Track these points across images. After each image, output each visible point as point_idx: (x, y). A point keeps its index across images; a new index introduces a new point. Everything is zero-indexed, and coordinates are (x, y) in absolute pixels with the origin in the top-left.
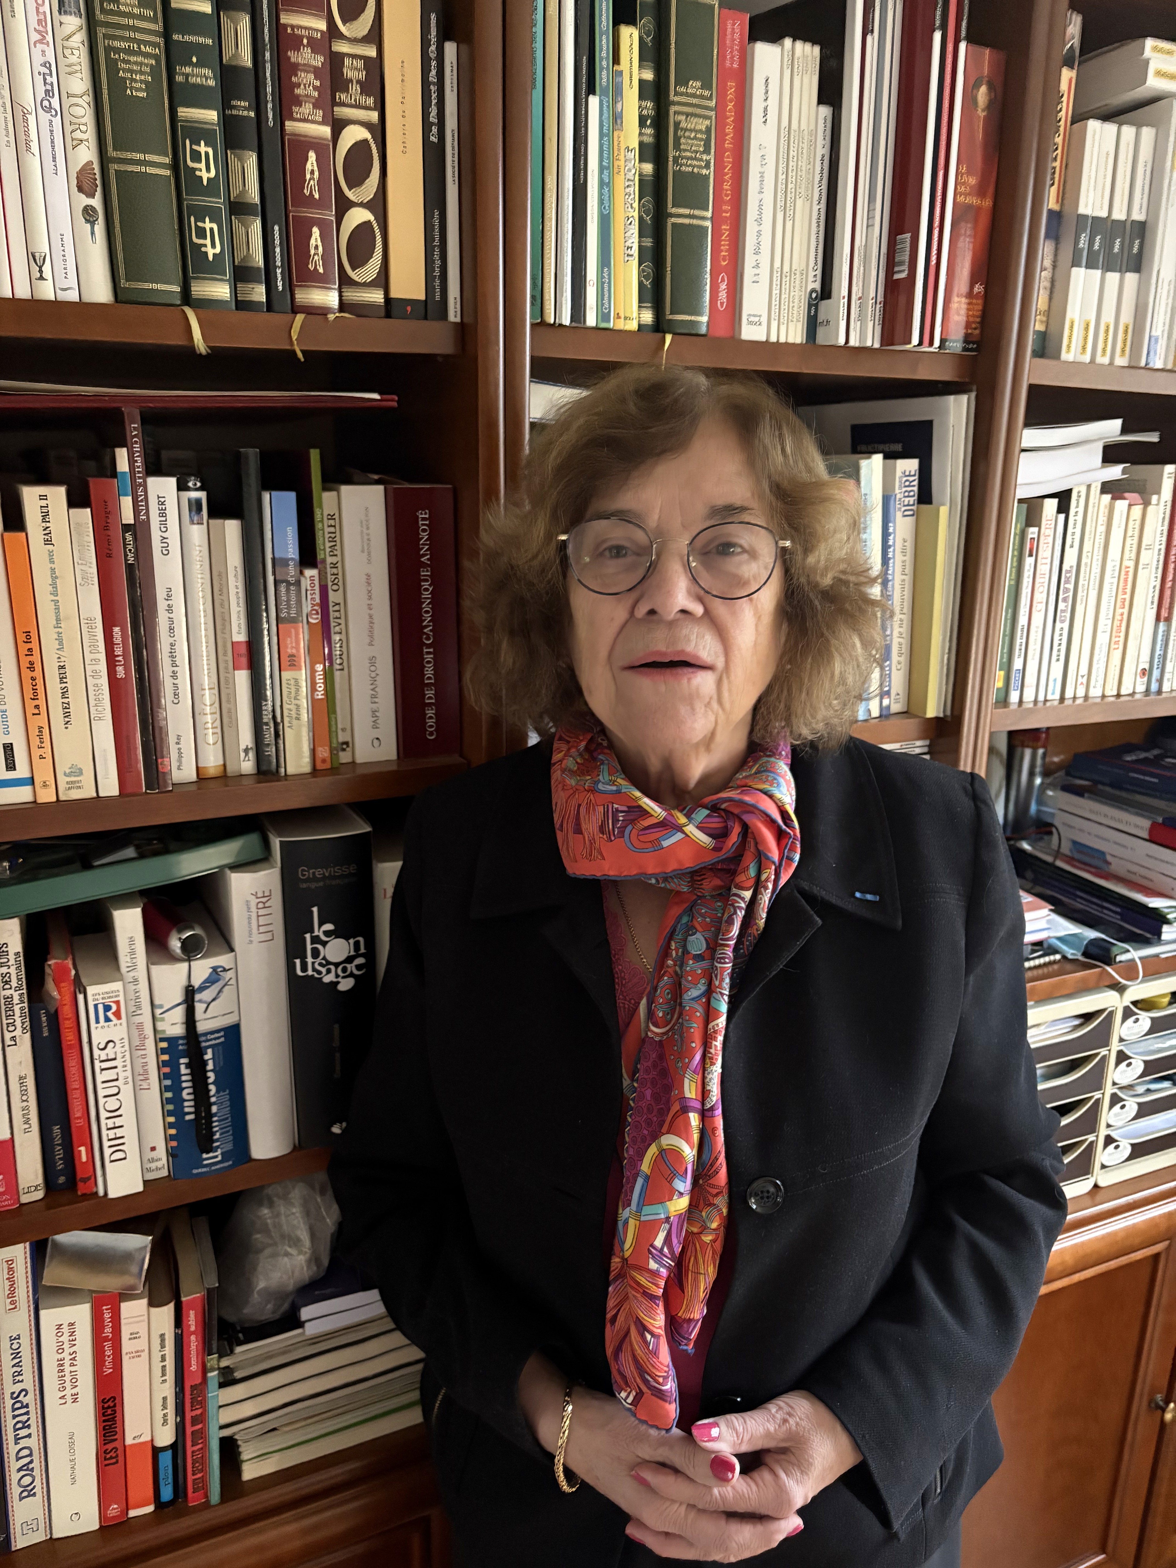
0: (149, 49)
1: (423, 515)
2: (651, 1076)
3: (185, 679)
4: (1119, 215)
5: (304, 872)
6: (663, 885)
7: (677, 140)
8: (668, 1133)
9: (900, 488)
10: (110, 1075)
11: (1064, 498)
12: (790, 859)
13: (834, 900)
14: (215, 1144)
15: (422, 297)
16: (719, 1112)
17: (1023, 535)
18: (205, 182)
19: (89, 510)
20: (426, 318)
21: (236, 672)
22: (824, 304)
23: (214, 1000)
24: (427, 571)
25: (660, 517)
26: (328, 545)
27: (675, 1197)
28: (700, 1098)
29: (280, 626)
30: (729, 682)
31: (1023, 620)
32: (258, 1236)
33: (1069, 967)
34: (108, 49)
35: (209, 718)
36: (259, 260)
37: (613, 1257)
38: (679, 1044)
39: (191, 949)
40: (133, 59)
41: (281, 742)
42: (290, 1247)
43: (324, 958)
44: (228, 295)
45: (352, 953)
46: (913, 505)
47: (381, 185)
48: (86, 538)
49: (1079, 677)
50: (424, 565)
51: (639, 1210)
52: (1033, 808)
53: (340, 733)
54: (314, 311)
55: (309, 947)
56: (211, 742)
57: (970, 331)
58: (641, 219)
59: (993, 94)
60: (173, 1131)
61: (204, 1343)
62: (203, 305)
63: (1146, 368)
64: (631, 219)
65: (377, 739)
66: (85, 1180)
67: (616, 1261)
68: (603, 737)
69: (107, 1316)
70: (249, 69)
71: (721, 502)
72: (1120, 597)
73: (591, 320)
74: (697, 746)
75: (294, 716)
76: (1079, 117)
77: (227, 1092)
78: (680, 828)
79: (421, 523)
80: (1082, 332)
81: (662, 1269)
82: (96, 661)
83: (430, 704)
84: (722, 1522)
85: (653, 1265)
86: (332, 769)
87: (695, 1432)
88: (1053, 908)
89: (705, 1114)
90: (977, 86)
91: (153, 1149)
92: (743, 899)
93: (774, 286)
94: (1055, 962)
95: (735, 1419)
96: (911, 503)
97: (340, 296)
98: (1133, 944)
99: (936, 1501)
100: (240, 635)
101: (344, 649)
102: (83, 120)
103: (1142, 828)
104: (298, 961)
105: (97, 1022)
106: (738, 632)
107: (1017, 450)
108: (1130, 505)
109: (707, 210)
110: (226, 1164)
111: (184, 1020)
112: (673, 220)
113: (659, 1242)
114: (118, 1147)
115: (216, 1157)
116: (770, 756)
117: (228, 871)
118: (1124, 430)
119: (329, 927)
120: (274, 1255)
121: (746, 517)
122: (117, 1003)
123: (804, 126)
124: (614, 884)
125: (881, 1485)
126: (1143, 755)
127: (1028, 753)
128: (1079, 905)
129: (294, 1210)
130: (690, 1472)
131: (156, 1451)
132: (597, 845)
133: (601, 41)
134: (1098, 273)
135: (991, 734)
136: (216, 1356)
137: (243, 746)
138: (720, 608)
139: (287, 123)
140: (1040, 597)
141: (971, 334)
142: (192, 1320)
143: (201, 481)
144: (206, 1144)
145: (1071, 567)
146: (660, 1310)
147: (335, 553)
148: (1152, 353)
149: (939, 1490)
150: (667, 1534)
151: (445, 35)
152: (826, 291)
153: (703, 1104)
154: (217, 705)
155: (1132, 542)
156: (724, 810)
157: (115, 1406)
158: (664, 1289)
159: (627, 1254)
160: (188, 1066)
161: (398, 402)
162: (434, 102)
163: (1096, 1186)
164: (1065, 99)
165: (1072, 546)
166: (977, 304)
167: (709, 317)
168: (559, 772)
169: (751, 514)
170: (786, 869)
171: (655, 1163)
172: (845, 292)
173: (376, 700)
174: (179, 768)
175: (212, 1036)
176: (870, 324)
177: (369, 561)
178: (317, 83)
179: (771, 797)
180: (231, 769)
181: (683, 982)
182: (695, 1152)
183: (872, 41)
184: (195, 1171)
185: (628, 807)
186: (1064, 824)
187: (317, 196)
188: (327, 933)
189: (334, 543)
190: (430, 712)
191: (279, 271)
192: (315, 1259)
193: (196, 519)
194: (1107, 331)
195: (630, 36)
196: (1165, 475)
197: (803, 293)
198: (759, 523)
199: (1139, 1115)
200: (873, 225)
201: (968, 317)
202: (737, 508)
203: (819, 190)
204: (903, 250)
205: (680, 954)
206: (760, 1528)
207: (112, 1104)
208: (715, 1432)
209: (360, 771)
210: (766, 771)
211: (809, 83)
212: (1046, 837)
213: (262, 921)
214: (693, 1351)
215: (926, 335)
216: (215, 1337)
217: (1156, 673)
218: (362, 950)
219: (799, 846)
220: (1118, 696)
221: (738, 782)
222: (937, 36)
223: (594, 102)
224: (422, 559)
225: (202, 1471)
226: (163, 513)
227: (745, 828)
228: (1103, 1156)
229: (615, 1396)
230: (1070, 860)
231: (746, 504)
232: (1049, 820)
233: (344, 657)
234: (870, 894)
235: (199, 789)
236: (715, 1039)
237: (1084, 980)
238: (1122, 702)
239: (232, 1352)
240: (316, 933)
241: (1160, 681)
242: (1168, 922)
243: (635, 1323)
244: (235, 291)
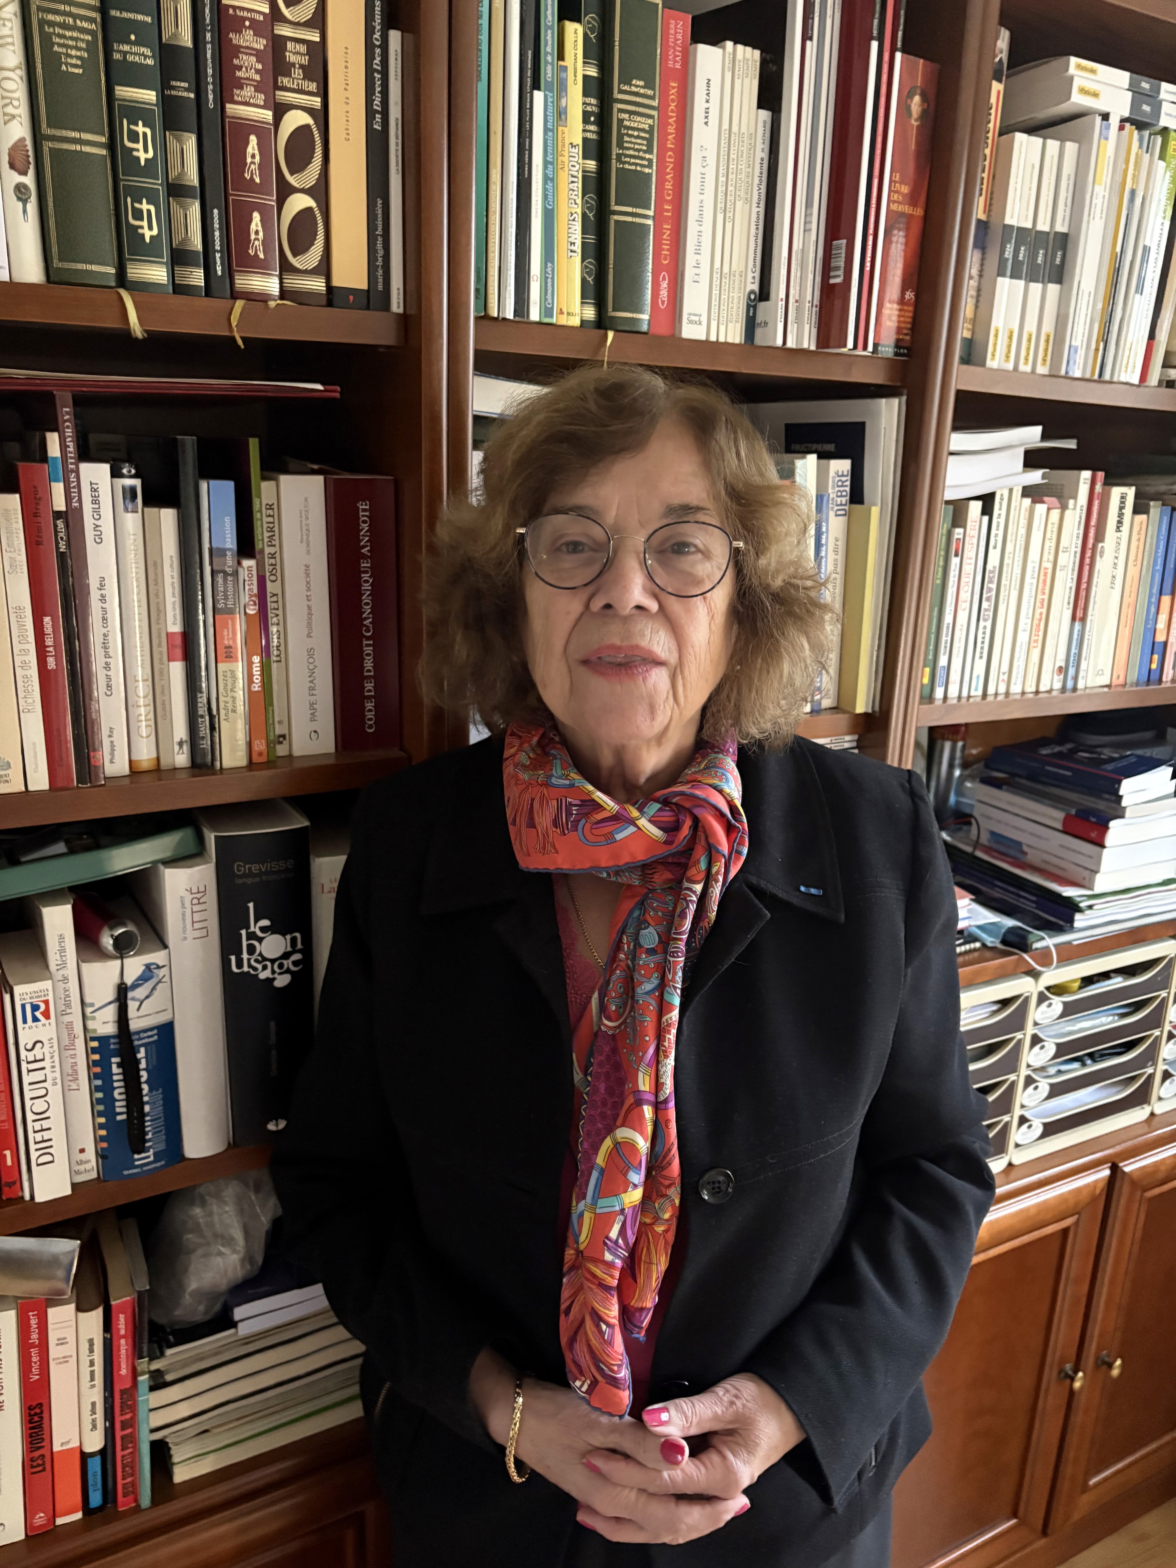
0: (85, 25)
1: (363, 506)
2: (604, 1070)
3: (118, 672)
4: (1043, 226)
5: (240, 868)
6: (614, 879)
7: (620, 136)
8: (623, 1125)
9: (833, 488)
10: (38, 1076)
11: (987, 501)
12: (739, 853)
13: (781, 894)
14: (148, 1145)
15: (365, 286)
16: (672, 1104)
17: (949, 534)
18: (143, 163)
19: (17, 496)
20: (368, 308)
21: (171, 664)
22: (762, 305)
23: (147, 997)
24: (367, 563)
25: (617, 514)
26: (266, 534)
27: (630, 1189)
28: (653, 1091)
29: (217, 617)
30: (683, 678)
31: (948, 618)
32: (190, 1236)
33: (988, 954)
34: (42, 23)
35: (142, 710)
36: (197, 243)
37: (567, 1249)
38: (631, 1038)
39: (123, 947)
40: (68, 34)
41: (217, 735)
42: (223, 1246)
43: (260, 954)
44: (166, 279)
45: (289, 949)
46: (845, 505)
47: (323, 173)
48: (14, 525)
49: (1001, 674)
50: (364, 557)
51: (594, 1203)
52: (952, 799)
53: (277, 725)
54: (253, 298)
55: (245, 943)
56: (144, 735)
57: (901, 337)
58: (584, 215)
59: (926, 105)
60: (103, 1132)
61: (134, 1346)
62: (139, 288)
63: (1067, 377)
64: (575, 215)
65: (315, 732)
66: (11, 1185)
67: (569, 1253)
68: (554, 732)
69: (34, 1322)
70: (189, 48)
71: (677, 501)
72: (1040, 597)
73: (535, 315)
74: (649, 741)
75: (230, 708)
76: (1006, 130)
77: (160, 1090)
78: (632, 822)
79: (361, 514)
80: (1006, 340)
81: (617, 1261)
82: (26, 652)
83: (369, 697)
84: (672, 1505)
85: (608, 1257)
86: (268, 762)
87: (645, 1417)
88: (973, 897)
89: (659, 1106)
90: (910, 96)
91: (82, 1151)
92: (694, 892)
93: (714, 287)
94: (975, 950)
95: (684, 1403)
96: (844, 502)
97: (281, 283)
98: (1048, 932)
99: (871, 1474)
100: (174, 625)
101: (282, 641)
102: (16, 95)
103: (1055, 819)
104: (233, 958)
105: (25, 1021)
106: (692, 629)
107: (945, 453)
108: (1049, 509)
109: (649, 209)
110: (158, 1164)
111: (116, 1019)
112: (616, 217)
113: (614, 1233)
114: (46, 1150)
115: (148, 1157)
116: (718, 753)
117: (161, 867)
118: (1045, 437)
119: (265, 923)
120: (206, 1255)
121: (701, 517)
122: (46, 1002)
123: (744, 129)
124: (565, 877)
125: (823, 1462)
126: (1057, 749)
127: (948, 745)
128: (997, 894)
129: (227, 1209)
130: (641, 1457)
131: (84, 1457)
132: (551, 840)
133: (546, 36)
134: (1022, 283)
135: (917, 728)
136: (147, 1359)
137: (177, 739)
138: (675, 606)
139: (228, 106)
140: (965, 595)
141: (902, 340)
142: (122, 1323)
143: (136, 468)
144: (138, 1144)
145: (994, 567)
146: (615, 1300)
147: (274, 543)
148: (1071, 362)
149: (873, 1464)
150: (618, 1519)
151: (390, 22)
152: (764, 293)
153: (657, 1097)
154: (151, 697)
155: (1050, 544)
156: (675, 804)
157: (42, 1412)
158: (619, 1280)
159: (582, 1247)
160: (119, 1065)
161: (341, 393)
162: (378, 89)
163: (1010, 1165)
164: (993, 111)
165: (995, 547)
166: (908, 311)
167: (651, 316)
168: (511, 768)
169: (706, 514)
170: (735, 863)
171: (610, 1156)
172: (782, 295)
173: (314, 692)
174: (112, 762)
175: (146, 1035)
176: (807, 327)
177: (308, 552)
178: (260, 67)
179: (721, 791)
180: (165, 763)
181: (636, 976)
182: (648, 1144)
183: (811, 47)
184: (126, 1173)
185: (581, 801)
186: (983, 815)
187: (258, 180)
188: (263, 929)
189: (272, 534)
190: (369, 705)
191: (218, 255)
192: (248, 1258)
193: (130, 507)
194: (1029, 340)
195: (575, 32)
196: (1082, 481)
197: (742, 295)
198: (713, 523)
199: (1050, 1096)
200: (810, 230)
201: (899, 322)
202: (692, 508)
203: (758, 192)
204: (838, 256)
205: (632, 947)
206: (708, 1509)
207: (40, 1106)
208: (664, 1416)
209: (297, 765)
210: (713, 767)
211: (750, 87)
212: (965, 828)
213: (197, 917)
214: (645, 1339)
215: (861, 339)
216: (146, 1340)
217: (1072, 671)
218: (299, 946)
219: (747, 840)
220: (1037, 692)
221: (688, 777)
222: (875, 45)
223: (538, 97)
224: (363, 551)
225: (132, 1475)
226: (96, 501)
227: (696, 821)
228: (1017, 1135)
229: (568, 1386)
230: (988, 850)
231: (701, 504)
232: (967, 811)
233: (282, 648)
234: (814, 888)
235: (132, 783)
236: (669, 1032)
237: (1002, 966)
238: (1040, 699)
239: (162, 1354)
240: (252, 929)
241: (1076, 679)
242: (1080, 910)
243: (591, 1314)
244: (172, 275)
